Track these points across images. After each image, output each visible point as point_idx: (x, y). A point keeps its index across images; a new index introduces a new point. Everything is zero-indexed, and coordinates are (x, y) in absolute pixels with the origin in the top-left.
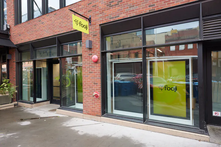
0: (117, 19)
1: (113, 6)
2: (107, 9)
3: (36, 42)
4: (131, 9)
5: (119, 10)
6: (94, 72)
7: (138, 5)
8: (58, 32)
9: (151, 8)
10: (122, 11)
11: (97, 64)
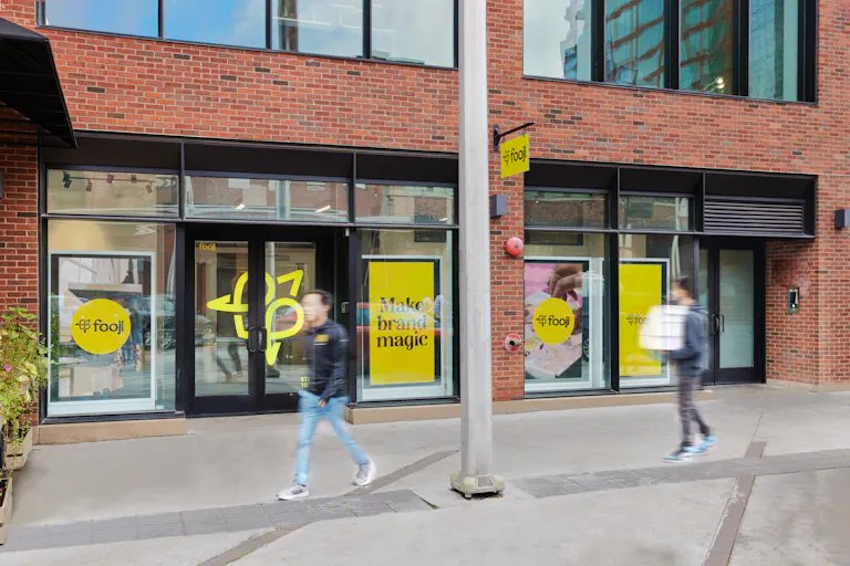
0: (569, 157)
1: (559, 122)
2: (545, 126)
3: (230, 148)
4: (601, 144)
5: (575, 138)
6: (505, 283)
7: (615, 141)
8: (366, 138)
9: (637, 156)
10: (581, 143)
11: (516, 261)
